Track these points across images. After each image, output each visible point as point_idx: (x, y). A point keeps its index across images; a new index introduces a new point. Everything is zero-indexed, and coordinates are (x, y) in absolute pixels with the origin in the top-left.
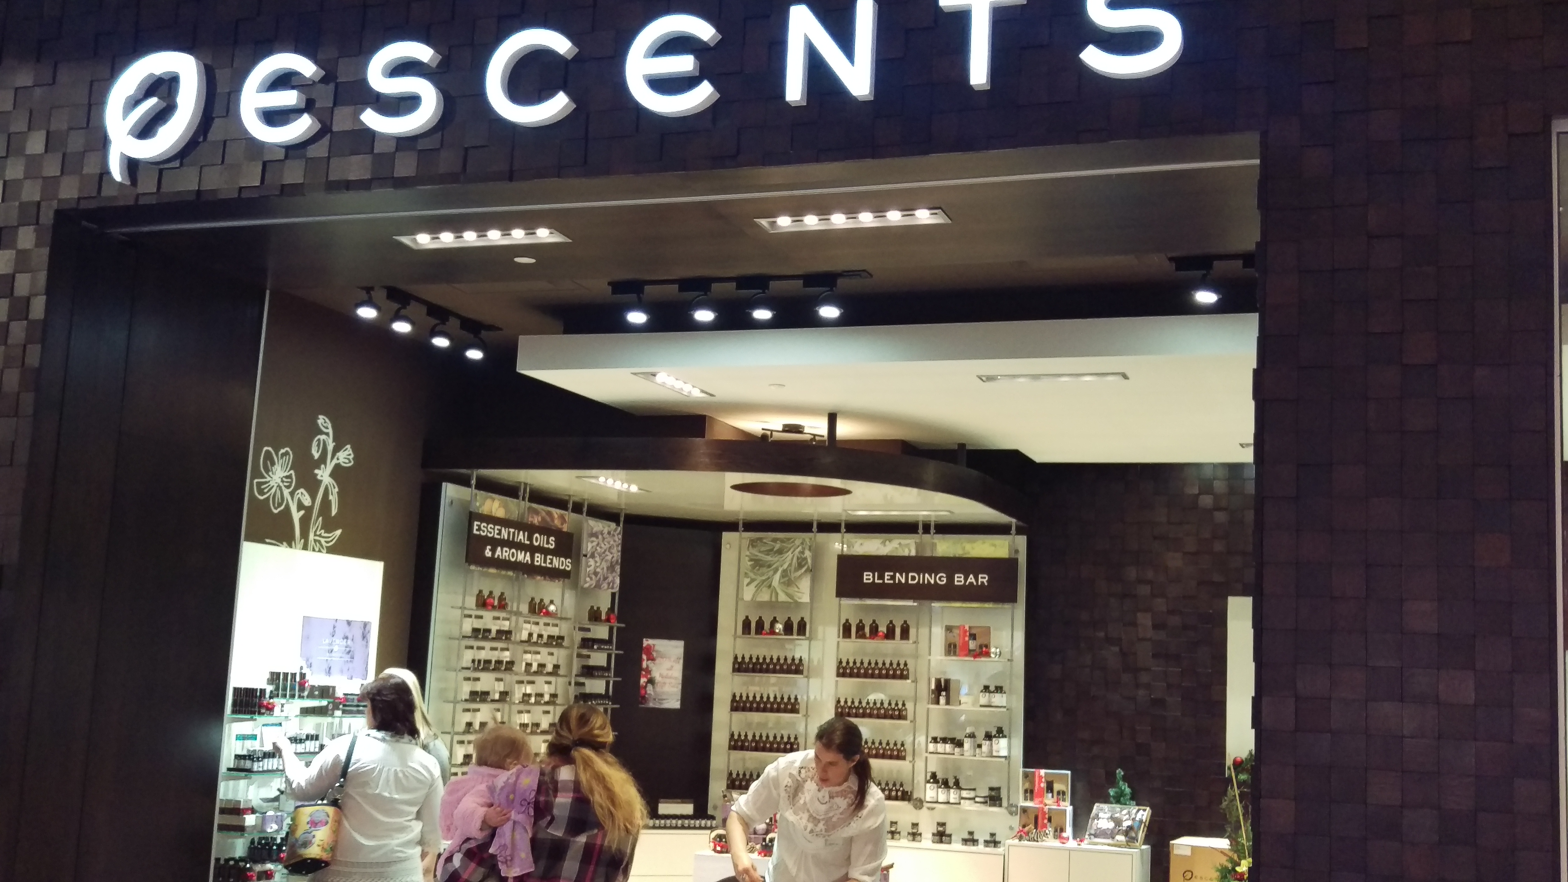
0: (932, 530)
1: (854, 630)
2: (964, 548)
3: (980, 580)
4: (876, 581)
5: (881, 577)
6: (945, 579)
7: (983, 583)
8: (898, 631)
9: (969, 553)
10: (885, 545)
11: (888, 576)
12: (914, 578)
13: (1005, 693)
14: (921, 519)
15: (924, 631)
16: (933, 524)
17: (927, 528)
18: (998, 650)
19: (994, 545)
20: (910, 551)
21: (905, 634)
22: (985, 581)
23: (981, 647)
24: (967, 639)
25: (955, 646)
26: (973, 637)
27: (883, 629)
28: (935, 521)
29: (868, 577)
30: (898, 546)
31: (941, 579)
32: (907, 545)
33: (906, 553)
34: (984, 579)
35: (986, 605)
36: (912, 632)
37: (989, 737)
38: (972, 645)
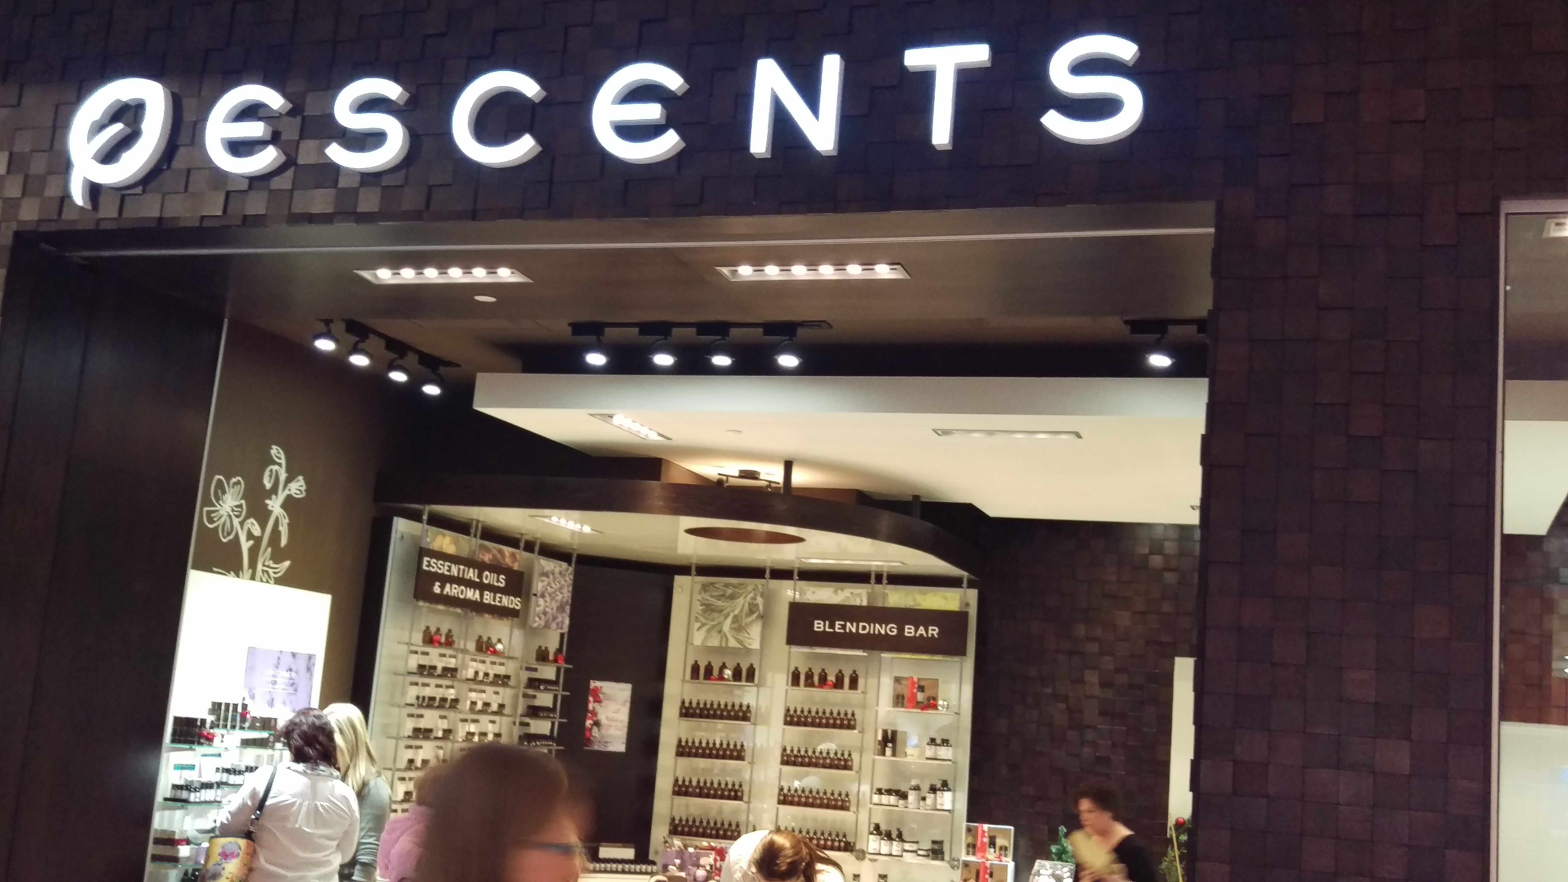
0: (885, 581)
1: (802, 678)
2: (914, 600)
3: (930, 632)
4: (827, 630)
5: (832, 626)
6: (895, 630)
7: (933, 634)
8: (847, 681)
9: (919, 605)
10: (837, 594)
11: (839, 624)
12: (865, 628)
13: (951, 746)
14: (873, 569)
15: (872, 681)
16: (885, 575)
17: (879, 579)
18: (946, 703)
19: (945, 598)
20: (862, 600)
21: (854, 684)
22: (935, 633)
23: (929, 699)
24: (915, 690)
25: (903, 697)
26: (921, 689)
27: (832, 678)
28: (888, 572)
29: (819, 626)
30: (849, 595)
31: (891, 630)
32: (859, 595)
33: (857, 603)
34: (933, 631)
35: (936, 657)
36: (861, 682)
37: (933, 790)
38: (920, 697)
